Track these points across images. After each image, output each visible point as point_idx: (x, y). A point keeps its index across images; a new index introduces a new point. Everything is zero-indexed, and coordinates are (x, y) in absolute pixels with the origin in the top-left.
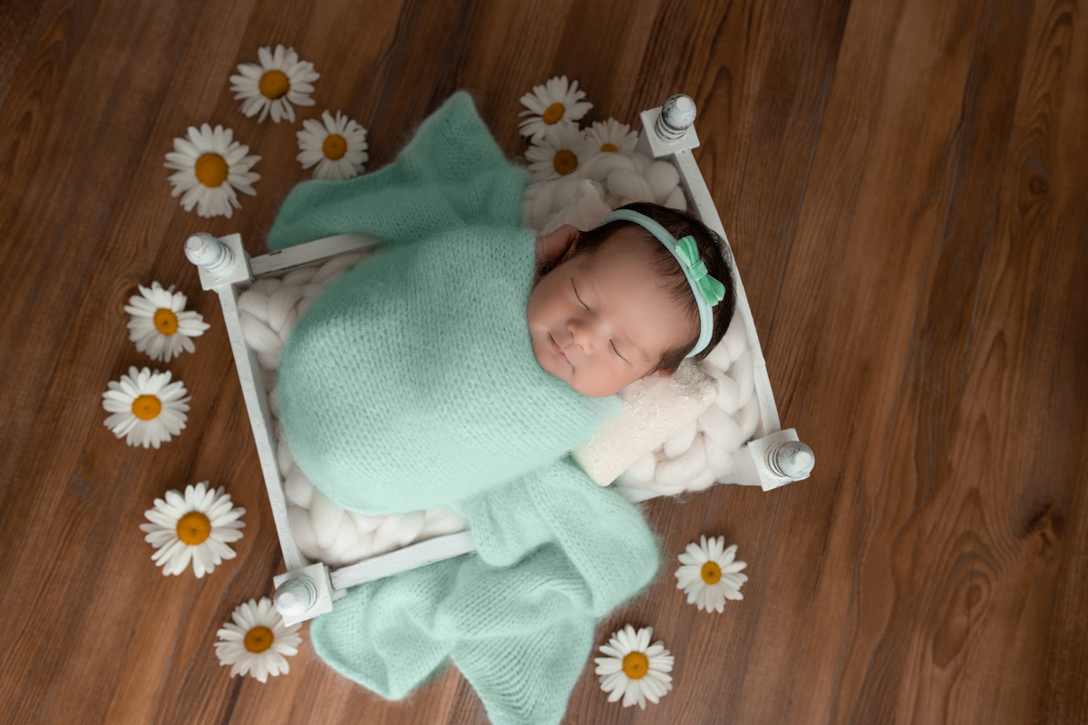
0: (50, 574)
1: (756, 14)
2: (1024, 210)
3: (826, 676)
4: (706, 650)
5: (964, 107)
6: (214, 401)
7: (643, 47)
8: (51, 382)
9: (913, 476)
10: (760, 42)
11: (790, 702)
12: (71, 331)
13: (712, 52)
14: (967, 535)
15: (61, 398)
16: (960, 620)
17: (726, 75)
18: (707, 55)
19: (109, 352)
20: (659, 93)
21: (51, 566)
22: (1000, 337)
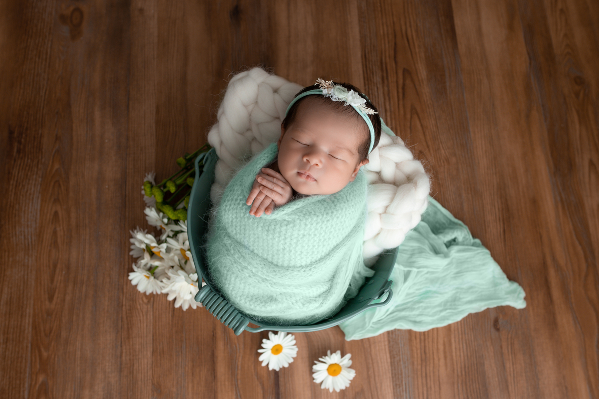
1: (410, 37)
2: (577, 95)
3: (578, 368)
4: (514, 377)
5: (529, 54)
6: (213, 332)
7: (361, 72)
8: (121, 353)
9: (579, 248)
10: (417, 50)
11: (566, 388)
12: (122, 321)
13: (396, 63)
15: (130, 360)
17: (407, 72)
18: (394, 65)
19: (147, 326)
20: (378, 92)
22: (591, 163)
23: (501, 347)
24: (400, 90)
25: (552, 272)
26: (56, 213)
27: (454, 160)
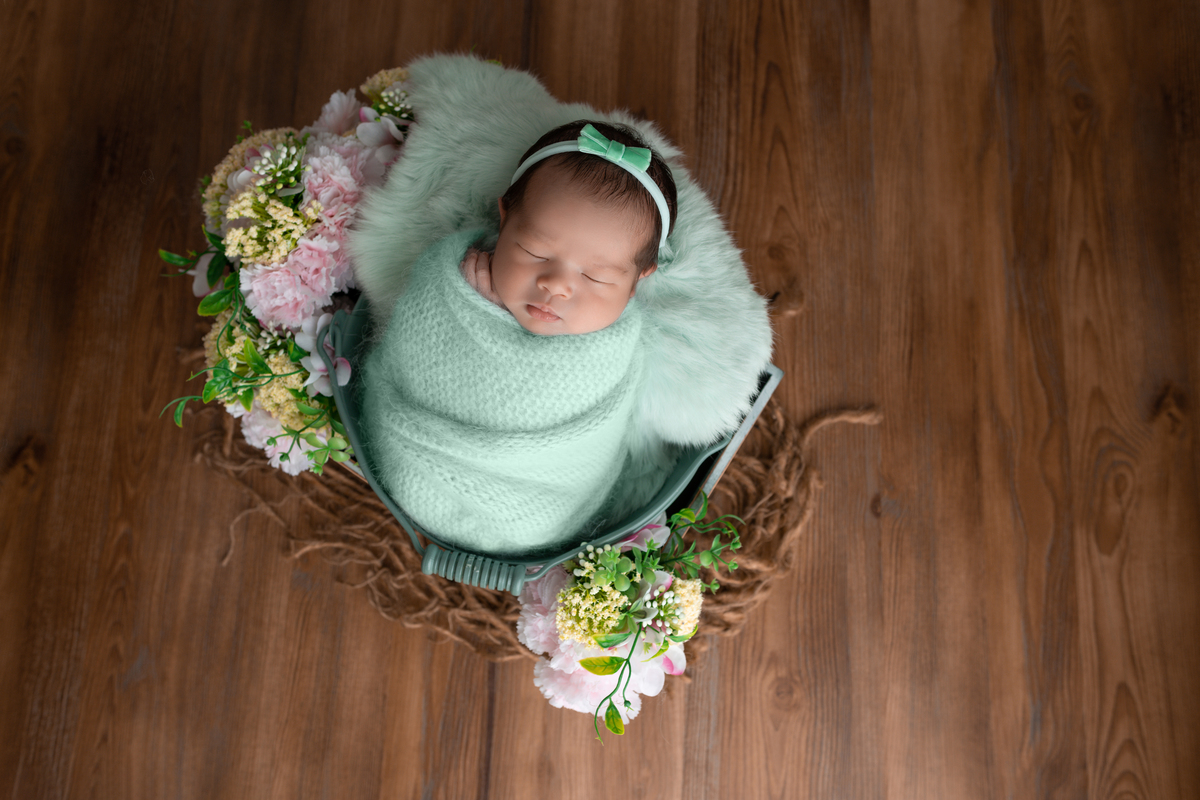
0: (297, 664)
1: (787, 7)
2: (1076, 127)
3: (1010, 590)
4: (895, 594)
5: (997, 49)
7: (693, 65)
9: (1040, 392)
10: (797, 31)
11: (984, 621)
13: (757, 51)
14: (1101, 431)
16: (1114, 509)
17: (774, 69)
18: (752, 56)
21: (295, 656)
22: (1084, 247)
23: (880, 544)
24: (759, 100)
25: (986, 428)
27: (837, 226)
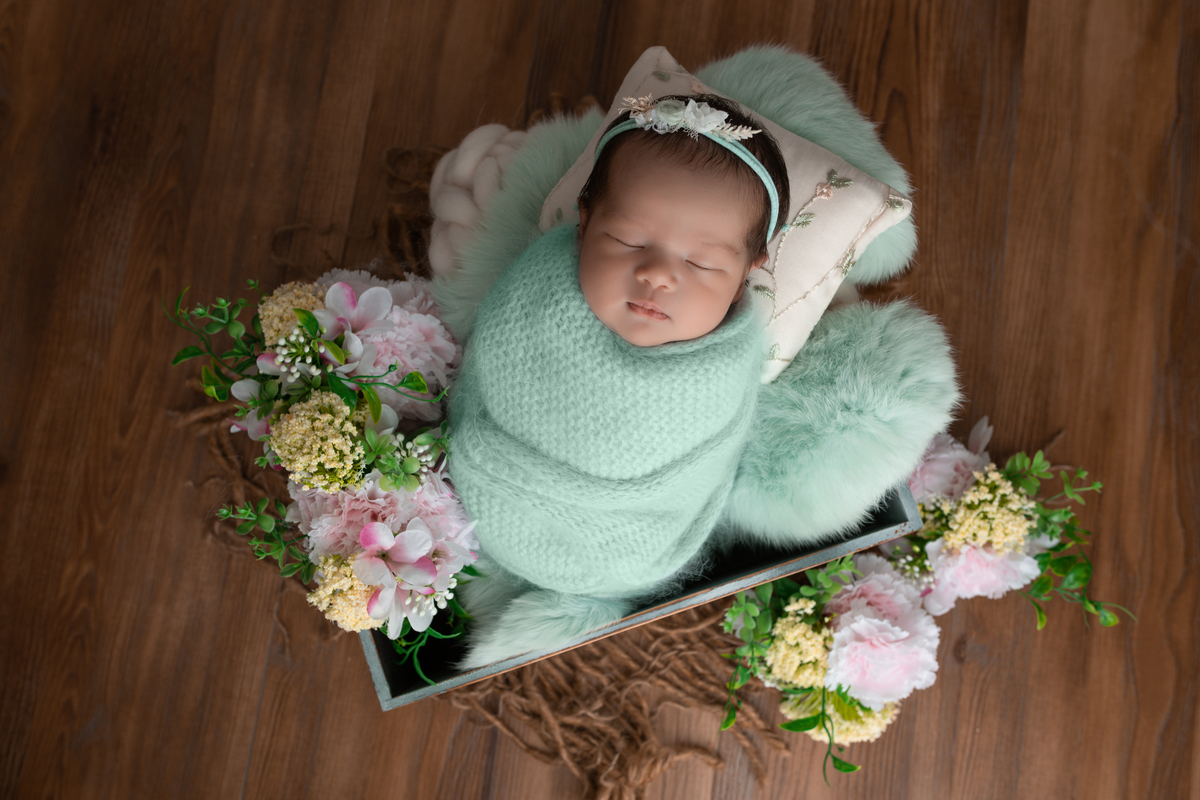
23: (959, 695)
25: (1105, 570)
26: (157, 274)
